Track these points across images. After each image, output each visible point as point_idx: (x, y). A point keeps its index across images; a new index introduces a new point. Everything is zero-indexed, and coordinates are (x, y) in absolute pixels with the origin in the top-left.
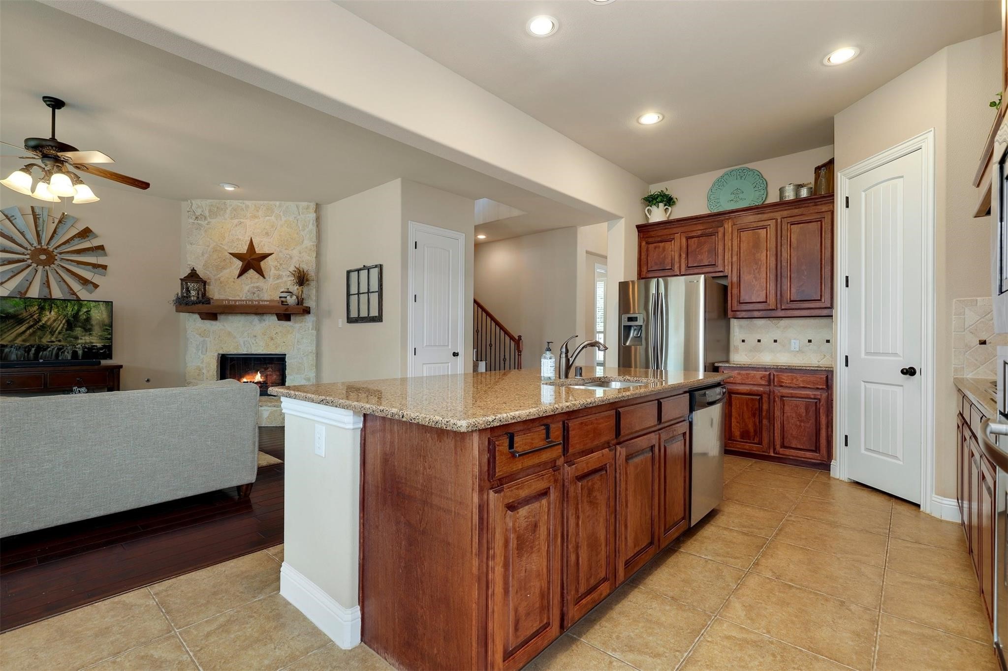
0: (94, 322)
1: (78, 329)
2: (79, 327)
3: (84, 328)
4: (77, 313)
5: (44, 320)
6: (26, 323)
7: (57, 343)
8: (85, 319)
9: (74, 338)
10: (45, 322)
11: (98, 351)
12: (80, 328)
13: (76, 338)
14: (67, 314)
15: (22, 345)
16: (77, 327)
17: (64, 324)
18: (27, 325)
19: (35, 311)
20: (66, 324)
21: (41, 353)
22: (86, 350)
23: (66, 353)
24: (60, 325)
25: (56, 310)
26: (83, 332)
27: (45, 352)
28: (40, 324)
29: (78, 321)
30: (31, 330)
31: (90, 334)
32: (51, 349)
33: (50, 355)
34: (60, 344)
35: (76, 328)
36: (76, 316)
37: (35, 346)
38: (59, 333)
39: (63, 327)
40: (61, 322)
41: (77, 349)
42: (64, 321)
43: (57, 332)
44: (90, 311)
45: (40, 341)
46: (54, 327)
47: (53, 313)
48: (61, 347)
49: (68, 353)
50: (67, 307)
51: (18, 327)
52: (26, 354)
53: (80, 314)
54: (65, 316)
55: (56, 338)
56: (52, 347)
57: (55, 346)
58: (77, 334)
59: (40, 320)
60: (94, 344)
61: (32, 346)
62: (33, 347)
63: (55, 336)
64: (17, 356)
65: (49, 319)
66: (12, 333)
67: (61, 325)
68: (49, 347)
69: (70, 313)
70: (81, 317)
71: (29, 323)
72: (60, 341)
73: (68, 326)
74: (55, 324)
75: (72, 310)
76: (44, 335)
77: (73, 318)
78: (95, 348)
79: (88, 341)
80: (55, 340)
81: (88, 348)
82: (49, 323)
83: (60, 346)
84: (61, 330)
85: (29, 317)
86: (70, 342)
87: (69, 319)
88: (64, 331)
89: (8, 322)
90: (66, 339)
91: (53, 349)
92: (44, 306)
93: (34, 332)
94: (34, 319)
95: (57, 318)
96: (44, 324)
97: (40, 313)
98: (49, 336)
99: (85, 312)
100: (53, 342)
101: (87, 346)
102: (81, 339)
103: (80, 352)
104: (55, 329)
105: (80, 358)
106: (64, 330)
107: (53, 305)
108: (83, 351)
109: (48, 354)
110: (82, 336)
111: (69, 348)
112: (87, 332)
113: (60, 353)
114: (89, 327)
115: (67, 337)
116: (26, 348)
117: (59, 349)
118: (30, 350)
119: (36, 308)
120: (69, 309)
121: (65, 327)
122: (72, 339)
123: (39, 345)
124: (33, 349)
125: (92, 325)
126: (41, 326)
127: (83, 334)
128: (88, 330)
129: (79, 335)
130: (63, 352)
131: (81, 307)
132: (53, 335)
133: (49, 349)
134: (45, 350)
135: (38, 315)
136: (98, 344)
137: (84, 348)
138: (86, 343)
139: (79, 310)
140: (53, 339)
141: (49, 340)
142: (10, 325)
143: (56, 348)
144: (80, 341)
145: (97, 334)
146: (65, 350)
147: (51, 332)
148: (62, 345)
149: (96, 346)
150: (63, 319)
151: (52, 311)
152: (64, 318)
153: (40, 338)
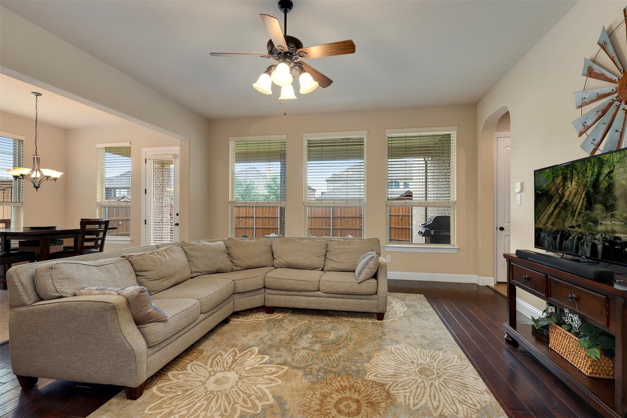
0: (617, 192)
1: (598, 206)
2: (600, 203)
3: (605, 205)
4: (597, 179)
5: (567, 193)
6: (554, 200)
7: (577, 229)
8: (606, 188)
9: (593, 222)
10: (568, 198)
11: (623, 248)
12: (600, 205)
13: (596, 222)
14: (587, 181)
15: (551, 229)
16: (597, 204)
17: (583, 199)
18: (554, 204)
19: (560, 183)
20: (585, 200)
21: (564, 242)
22: (607, 244)
23: (585, 246)
24: (579, 202)
25: (576, 178)
26: (603, 212)
27: (567, 242)
28: (564, 201)
29: (598, 193)
30: (557, 210)
31: (612, 216)
32: (572, 239)
33: (571, 247)
34: (579, 230)
35: (595, 206)
36: (596, 184)
37: (560, 232)
38: (579, 214)
39: (582, 205)
40: (581, 197)
41: (597, 242)
42: (583, 195)
43: (577, 212)
44: (613, 171)
45: (564, 226)
46: (575, 204)
47: (574, 183)
48: (580, 235)
49: (587, 246)
50: (586, 170)
51: (549, 207)
52: (554, 242)
53: (601, 179)
54: (585, 186)
55: (577, 221)
56: (573, 235)
57: (575, 234)
58: (597, 215)
59: (564, 196)
60: (617, 235)
61: (557, 231)
62: (559, 234)
63: (575, 218)
64: (548, 243)
65: (571, 192)
66: (545, 214)
67: (581, 201)
68: (570, 235)
69: (589, 179)
70: (602, 186)
71: (554, 201)
72: (579, 226)
73: (587, 201)
74: (575, 200)
75: (592, 175)
76: (567, 217)
77: (593, 188)
78: (619, 242)
79: (609, 228)
80: (575, 225)
81: (610, 242)
82: (570, 200)
83: (580, 233)
84: (581, 209)
85: (556, 191)
86: (589, 229)
87: (588, 191)
88: (583, 211)
89: (543, 201)
90: (585, 223)
91: (574, 237)
92: (567, 173)
93: (559, 213)
94: (559, 195)
95: (578, 190)
96: (566, 201)
97: (564, 185)
98: (570, 219)
99: (607, 175)
100: (573, 227)
101: (608, 237)
102: (601, 224)
103: (600, 247)
104: (575, 208)
105: (600, 258)
106: (584, 208)
107: (574, 171)
108: (604, 245)
109: (569, 243)
110: (602, 220)
111: (588, 238)
112: (608, 212)
113: (580, 245)
114: (611, 201)
115: (587, 220)
116: (553, 233)
117: (579, 239)
118: (556, 236)
119: (561, 177)
120: (589, 173)
121: (585, 203)
122: (591, 224)
123: (563, 230)
124: (559, 236)
125: (615, 198)
126: (565, 204)
127: (604, 215)
128: (609, 208)
129: (599, 217)
130: (582, 244)
131: (602, 167)
132: (573, 217)
133: (571, 237)
134: (567, 238)
135: (562, 188)
136: (622, 236)
137: (605, 240)
138: (606, 232)
139: (599, 173)
140: (574, 223)
141: (571, 225)
142: (544, 203)
143: (576, 237)
144: (600, 228)
145: (621, 215)
146: (584, 242)
147: (572, 213)
148: (581, 233)
149: (620, 238)
150: (583, 192)
151: (573, 180)
152: (584, 189)
153: (564, 221)
